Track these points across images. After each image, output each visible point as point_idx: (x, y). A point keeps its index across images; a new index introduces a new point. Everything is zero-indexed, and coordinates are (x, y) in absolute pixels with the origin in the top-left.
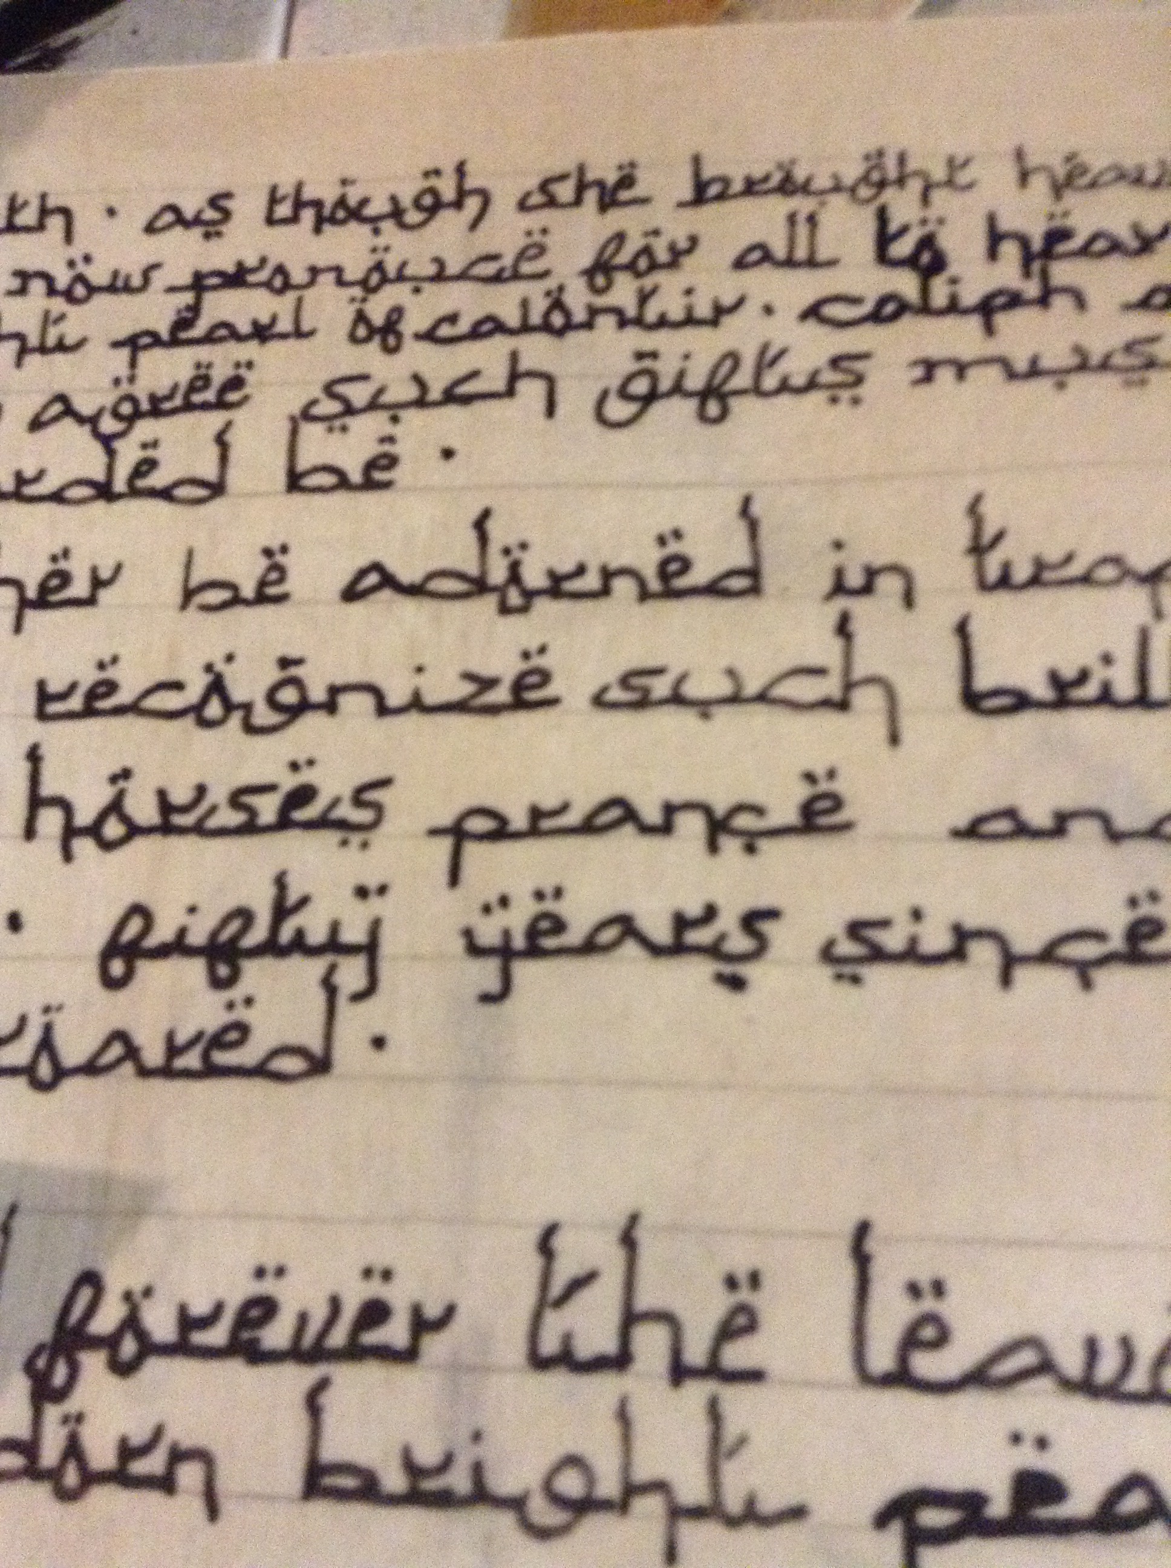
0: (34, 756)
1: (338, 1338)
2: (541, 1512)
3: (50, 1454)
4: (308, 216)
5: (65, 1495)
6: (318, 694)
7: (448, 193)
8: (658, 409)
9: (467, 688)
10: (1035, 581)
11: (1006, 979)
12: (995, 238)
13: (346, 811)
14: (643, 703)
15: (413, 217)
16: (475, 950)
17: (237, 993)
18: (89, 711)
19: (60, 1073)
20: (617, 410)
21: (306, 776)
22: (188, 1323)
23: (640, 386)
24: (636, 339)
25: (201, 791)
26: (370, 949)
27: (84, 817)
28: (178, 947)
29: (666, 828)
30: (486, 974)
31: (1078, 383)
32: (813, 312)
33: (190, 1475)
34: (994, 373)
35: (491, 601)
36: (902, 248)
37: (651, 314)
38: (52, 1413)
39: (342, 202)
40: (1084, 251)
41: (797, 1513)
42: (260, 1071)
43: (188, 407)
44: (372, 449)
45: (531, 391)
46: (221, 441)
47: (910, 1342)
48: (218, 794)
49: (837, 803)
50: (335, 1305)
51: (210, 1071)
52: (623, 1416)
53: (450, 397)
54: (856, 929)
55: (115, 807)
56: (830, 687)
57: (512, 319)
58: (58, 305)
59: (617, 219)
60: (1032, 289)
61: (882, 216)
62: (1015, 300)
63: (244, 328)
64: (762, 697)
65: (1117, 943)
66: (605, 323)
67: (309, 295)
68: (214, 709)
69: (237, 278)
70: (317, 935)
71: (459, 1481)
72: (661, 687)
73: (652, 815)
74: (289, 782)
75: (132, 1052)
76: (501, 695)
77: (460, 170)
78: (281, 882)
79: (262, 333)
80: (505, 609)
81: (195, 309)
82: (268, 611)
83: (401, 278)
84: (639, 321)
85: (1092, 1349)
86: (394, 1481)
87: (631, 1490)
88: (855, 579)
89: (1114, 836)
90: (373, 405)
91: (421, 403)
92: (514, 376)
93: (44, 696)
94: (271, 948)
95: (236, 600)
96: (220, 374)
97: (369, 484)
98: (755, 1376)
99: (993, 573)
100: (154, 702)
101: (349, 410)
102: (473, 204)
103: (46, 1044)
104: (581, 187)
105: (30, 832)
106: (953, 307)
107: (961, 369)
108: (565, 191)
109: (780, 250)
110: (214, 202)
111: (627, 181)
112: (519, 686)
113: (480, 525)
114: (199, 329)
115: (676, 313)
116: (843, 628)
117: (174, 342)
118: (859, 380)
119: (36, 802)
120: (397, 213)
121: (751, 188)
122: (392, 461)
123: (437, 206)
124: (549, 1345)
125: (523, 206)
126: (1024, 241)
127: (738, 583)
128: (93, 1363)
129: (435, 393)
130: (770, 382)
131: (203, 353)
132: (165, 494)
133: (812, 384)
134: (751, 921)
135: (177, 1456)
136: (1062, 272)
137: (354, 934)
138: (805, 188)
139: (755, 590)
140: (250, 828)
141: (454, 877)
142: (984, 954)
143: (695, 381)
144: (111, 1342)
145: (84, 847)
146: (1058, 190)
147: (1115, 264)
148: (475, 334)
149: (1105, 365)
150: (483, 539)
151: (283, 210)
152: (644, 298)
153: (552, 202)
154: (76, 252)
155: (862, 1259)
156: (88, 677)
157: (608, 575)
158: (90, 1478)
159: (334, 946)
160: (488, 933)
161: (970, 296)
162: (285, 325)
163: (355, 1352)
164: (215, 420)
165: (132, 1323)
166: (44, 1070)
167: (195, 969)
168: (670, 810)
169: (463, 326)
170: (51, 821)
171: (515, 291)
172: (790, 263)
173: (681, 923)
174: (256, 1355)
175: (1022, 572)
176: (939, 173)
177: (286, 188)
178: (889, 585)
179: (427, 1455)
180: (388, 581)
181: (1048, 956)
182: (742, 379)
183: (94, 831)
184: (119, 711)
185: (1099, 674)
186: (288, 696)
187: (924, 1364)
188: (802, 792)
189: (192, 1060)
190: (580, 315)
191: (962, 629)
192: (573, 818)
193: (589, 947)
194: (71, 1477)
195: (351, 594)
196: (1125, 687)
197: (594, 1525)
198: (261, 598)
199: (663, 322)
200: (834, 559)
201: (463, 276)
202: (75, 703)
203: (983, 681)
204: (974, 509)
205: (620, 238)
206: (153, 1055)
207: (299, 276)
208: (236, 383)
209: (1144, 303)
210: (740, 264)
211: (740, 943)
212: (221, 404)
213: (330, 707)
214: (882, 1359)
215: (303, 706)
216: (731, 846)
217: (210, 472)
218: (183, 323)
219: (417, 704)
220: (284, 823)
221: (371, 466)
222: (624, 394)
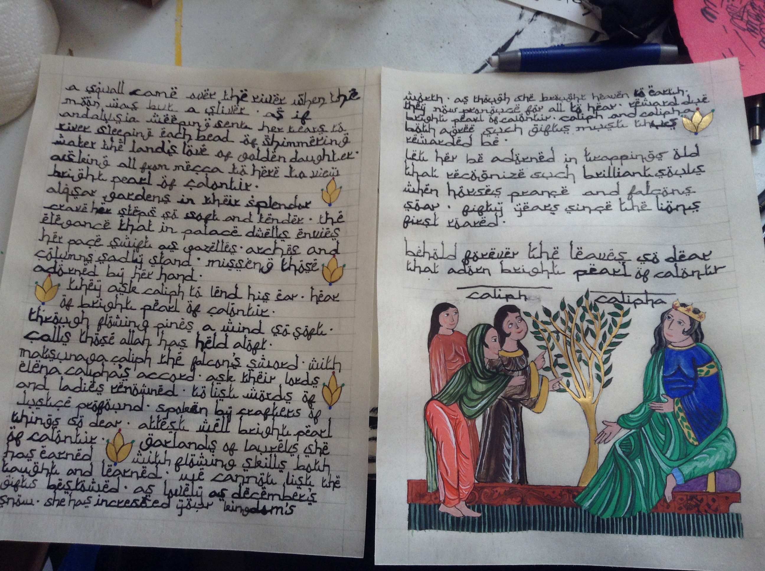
0: (448, 183)
1: (503, 256)
2: (532, 273)
3: (467, 270)
4: (481, 101)
5: (470, 275)
6: (489, 176)
7: (503, 98)
8: (538, 133)
9: (511, 175)
10: (594, 160)
11: (590, 213)
12: (589, 107)
13: (495, 192)
14: (538, 177)
15: (497, 102)
16: (516, 210)
17: (483, 216)
18: (455, 177)
19: (459, 227)
20: (532, 133)
21: (488, 188)
22: (483, 255)
23: (535, 130)
24: (534, 122)
25: (473, 190)
26: (501, 211)
27: (457, 193)
28: (473, 210)
29: (543, 194)
30: (518, 213)
31: (602, 130)
32: (561, 119)
33: (486, 271)
34: (589, 129)
35: (514, 162)
36: (574, 109)
37: (536, 119)
38: (466, 266)
39: (486, 99)
40: (603, 109)
41: (564, 273)
42: (488, 226)
43: (464, 132)
44: (494, 139)
45: (518, 131)
46: (470, 137)
47: (578, 254)
48: (476, 190)
49: (567, 191)
50: (502, 252)
51: (481, 226)
52: (541, 263)
53: (506, 131)
54: (570, 207)
55: (461, 191)
56: (565, 175)
57: (515, 119)
58: (442, 114)
59: (531, 103)
60: (595, 115)
61: (571, 104)
62: (592, 117)
63: (472, 119)
64: (555, 176)
65: (605, 208)
66: (529, 120)
67: (482, 114)
68: (474, 178)
69: (470, 111)
70: (493, 209)
71: (521, 270)
72: (540, 175)
73: (540, 193)
74: (486, 188)
75: (469, 224)
76: (517, 176)
77: (505, 94)
78: (487, 202)
79: (475, 120)
80: (516, 164)
81: (464, 116)
82: (480, 163)
83: (496, 112)
84: (534, 120)
85: (600, 254)
86: (513, 271)
87: (543, 271)
88: (568, 160)
89: (605, 194)
90: (494, 132)
91: (501, 132)
92: (516, 128)
93: (448, 175)
94: (487, 210)
95: (475, 162)
96: (469, 127)
97: (494, 145)
98: (558, 258)
99: (588, 159)
100: (464, 176)
101: (490, 133)
102: (507, 100)
103: (457, 223)
104: (524, 98)
105: (449, 194)
106: (583, 118)
107: (583, 128)
108: (522, 98)
109: (556, 109)
110: (465, 98)
111: (532, 97)
112: (519, 175)
113: (512, 151)
114: (465, 119)
115: (540, 119)
116: (567, 167)
117: (461, 121)
118: (568, 130)
119: (449, 190)
120: (495, 101)
121: (551, 99)
122: (498, 141)
123: (501, 100)
124: (531, 256)
125: (515, 100)
126: (593, 108)
127: (551, 160)
128: (471, 261)
129: (503, 131)
130: (555, 130)
131: (467, 123)
132: (463, 145)
133: (561, 130)
134: (555, 206)
135: (484, 270)
136: (599, 113)
137: (499, 209)
138: (560, 99)
139: (554, 161)
140: (481, 195)
141: (512, 202)
142: (587, 210)
143: (543, 129)
144: (473, 258)
145: (457, 197)
146: (598, 99)
147: (608, 110)
148: (509, 121)
149: (605, 127)
150: (512, 153)
151: (476, 100)
152: (535, 116)
153: (520, 100)
154: (444, 105)
155: (571, 245)
156: (454, 173)
157: (531, 159)
158: (473, 273)
159: (496, 210)
160: (518, 208)
161: (585, 117)
162: (479, 119)
163: (506, 257)
164: (469, 134)
165: (475, 256)
166: (457, 226)
167: (477, 213)
168: (543, 192)
169: (507, 120)
170: (452, 193)
171: (515, 114)
172: (558, 111)
173: (545, 206)
174: (493, 258)
175: (592, 159)
176: (580, 97)
177: (477, 96)
178: (573, 161)
179: (517, 268)
180: (498, 159)
181: (595, 210)
182: (551, 129)
183: (459, 195)
184: (460, 178)
185: (603, 173)
186: (485, 176)
187: (579, 257)
188: (562, 189)
189: (478, 225)
190: (525, 119)
191: (584, 167)
192: (529, 193)
193: (532, 210)
194: (471, 273)
195: (493, 161)
196: (607, 175)
197: (538, 275)
198: (479, 161)
199: (538, 120)
200: (565, 157)
201: (506, 112)
202: (453, 176)
203: (587, 174)
204: (585, 150)
205: (531, 106)
206: (472, 224)
207: (480, 111)
208: (472, 128)
209: (612, 117)
210: (550, 111)
211: (554, 209)
212: (470, 131)
213: (491, 178)
214: (574, 256)
215: (487, 177)
216: (552, 197)
217: (469, 142)
218: (462, 118)
219: (504, 177)
220: (486, 194)
221: (494, 142)
222: (533, 131)
